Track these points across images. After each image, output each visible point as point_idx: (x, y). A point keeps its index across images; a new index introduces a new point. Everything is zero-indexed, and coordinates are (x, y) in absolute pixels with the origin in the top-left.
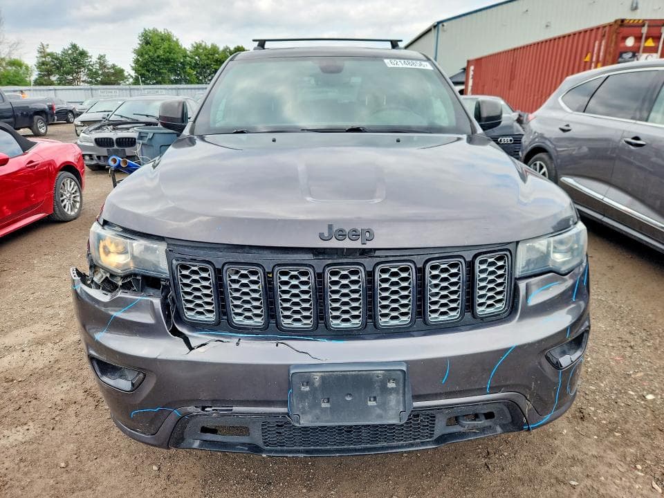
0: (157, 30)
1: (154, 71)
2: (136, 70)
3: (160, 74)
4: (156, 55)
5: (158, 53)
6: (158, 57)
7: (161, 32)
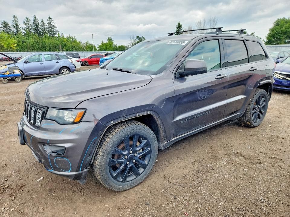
0: (285, 18)
1: (277, 38)
2: (267, 38)
3: (280, 39)
4: (280, 30)
5: (282, 30)
6: (281, 31)
7: (287, 19)
